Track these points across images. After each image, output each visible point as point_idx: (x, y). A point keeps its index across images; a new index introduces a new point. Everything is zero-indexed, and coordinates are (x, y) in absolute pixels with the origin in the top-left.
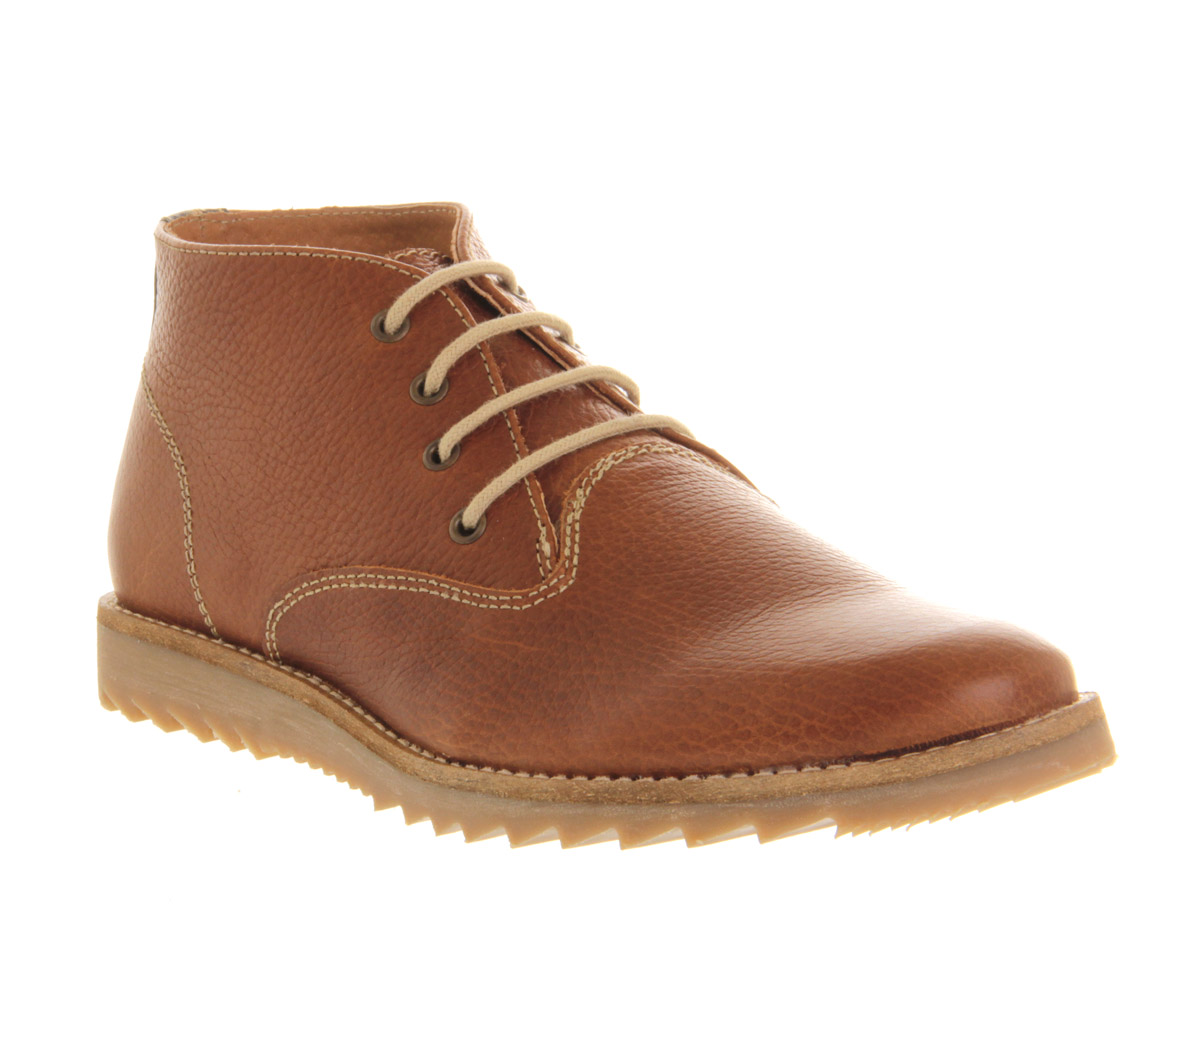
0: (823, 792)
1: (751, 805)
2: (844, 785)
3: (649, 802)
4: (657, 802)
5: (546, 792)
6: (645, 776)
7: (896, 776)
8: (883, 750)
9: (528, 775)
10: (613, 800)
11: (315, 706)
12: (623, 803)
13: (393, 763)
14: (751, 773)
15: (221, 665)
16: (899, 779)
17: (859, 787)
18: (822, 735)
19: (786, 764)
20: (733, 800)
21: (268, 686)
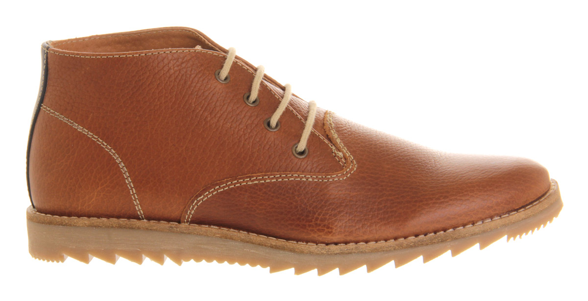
0: (505, 226)
1: (479, 236)
2: (513, 221)
3: (438, 242)
4: (442, 242)
5: (391, 247)
6: (430, 233)
7: (529, 215)
8: (520, 206)
9: (375, 243)
10: (423, 244)
11: (226, 237)
12: (427, 244)
13: (292, 250)
14: (473, 224)
15: (154, 230)
16: (531, 216)
17: (518, 221)
18: (501, 205)
19: (488, 218)
20: (472, 235)
21: (189, 233)
